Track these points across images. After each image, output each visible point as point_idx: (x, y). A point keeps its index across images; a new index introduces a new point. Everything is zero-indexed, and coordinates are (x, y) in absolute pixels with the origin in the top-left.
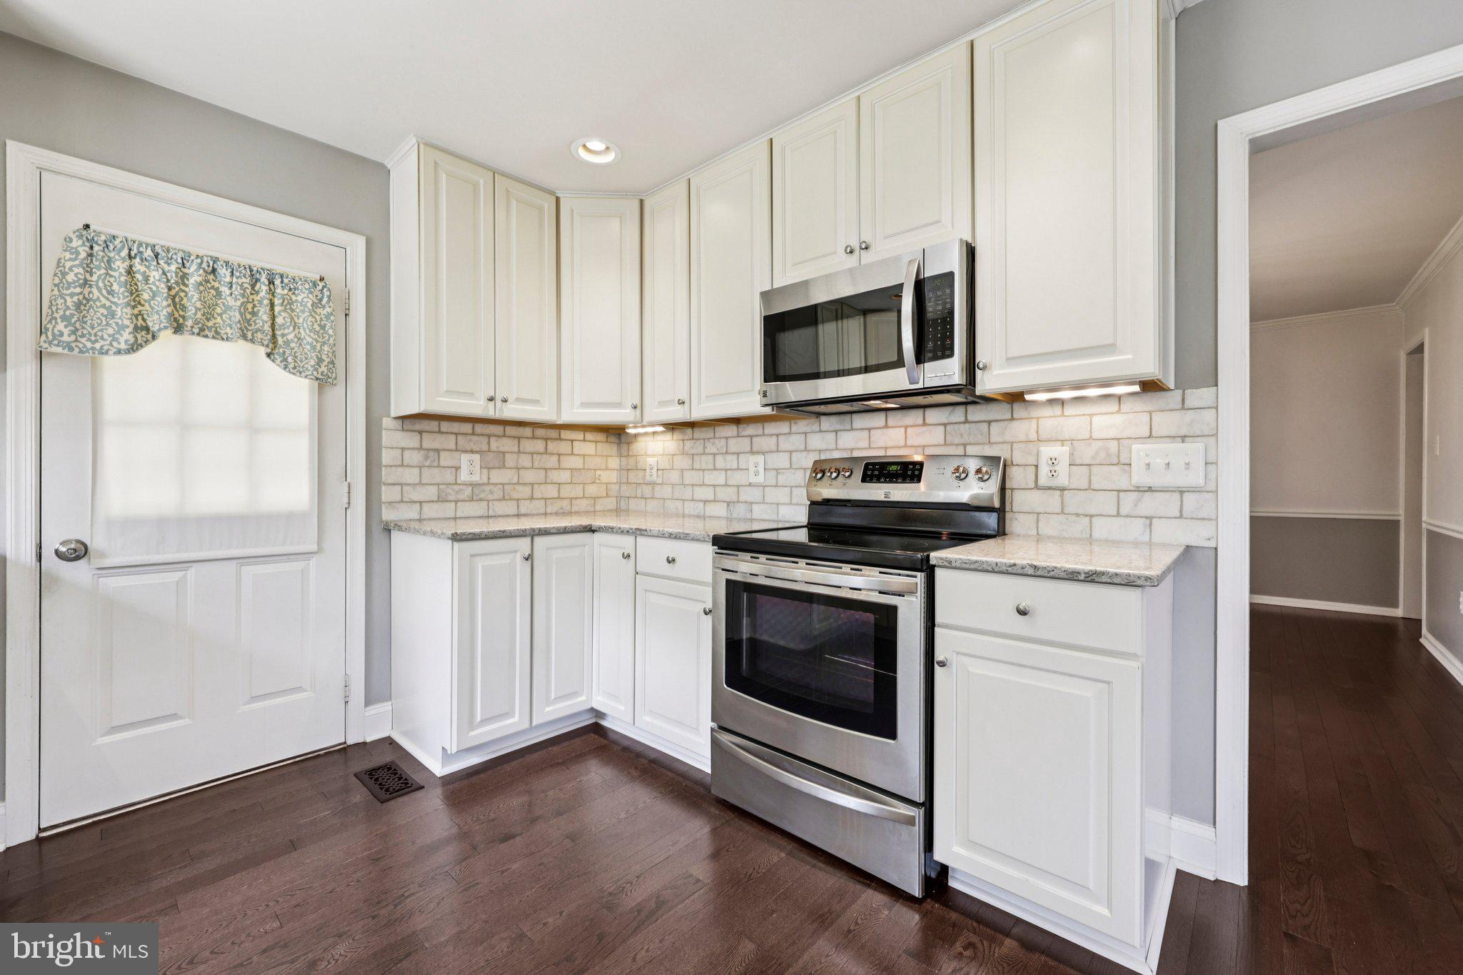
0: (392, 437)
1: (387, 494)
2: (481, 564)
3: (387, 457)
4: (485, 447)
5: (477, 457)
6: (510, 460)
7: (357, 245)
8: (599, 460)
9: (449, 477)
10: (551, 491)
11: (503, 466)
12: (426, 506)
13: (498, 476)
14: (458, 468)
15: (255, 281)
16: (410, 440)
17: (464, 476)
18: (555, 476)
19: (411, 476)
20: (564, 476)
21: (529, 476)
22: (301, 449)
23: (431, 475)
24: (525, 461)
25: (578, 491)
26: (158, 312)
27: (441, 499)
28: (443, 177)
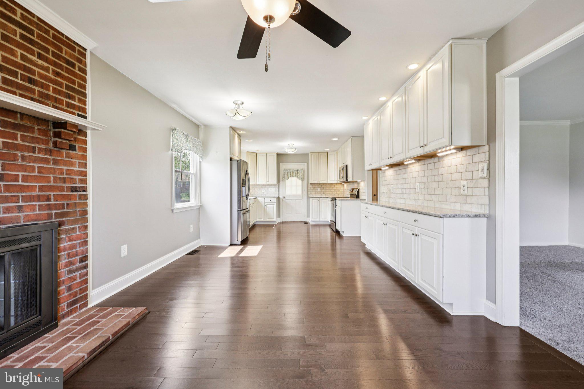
0: (310, 186)
1: (309, 193)
2: (313, 200)
3: (309, 188)
4: (321, 187)
5: (320, 188)
6: (324, 188)
7: (306, 164)
8: (339, 188)
9: (316, 191)
10: (331, 193)
11: (323, 189)
12: (313, 195)
13: (323, 191)
14: (317, 190)
15: (296, 171)
16: (311, 186)
17: (318, 191)
18: (331, 190)
19: (311, 191)
20: (333, 190)
21: (327, 191)
22: (300, 188)
23: (314, 191)
24: (327, 188)
25: (336, 193)
26: (289, 175)
27: (315, 194)
28: (312, 156)
